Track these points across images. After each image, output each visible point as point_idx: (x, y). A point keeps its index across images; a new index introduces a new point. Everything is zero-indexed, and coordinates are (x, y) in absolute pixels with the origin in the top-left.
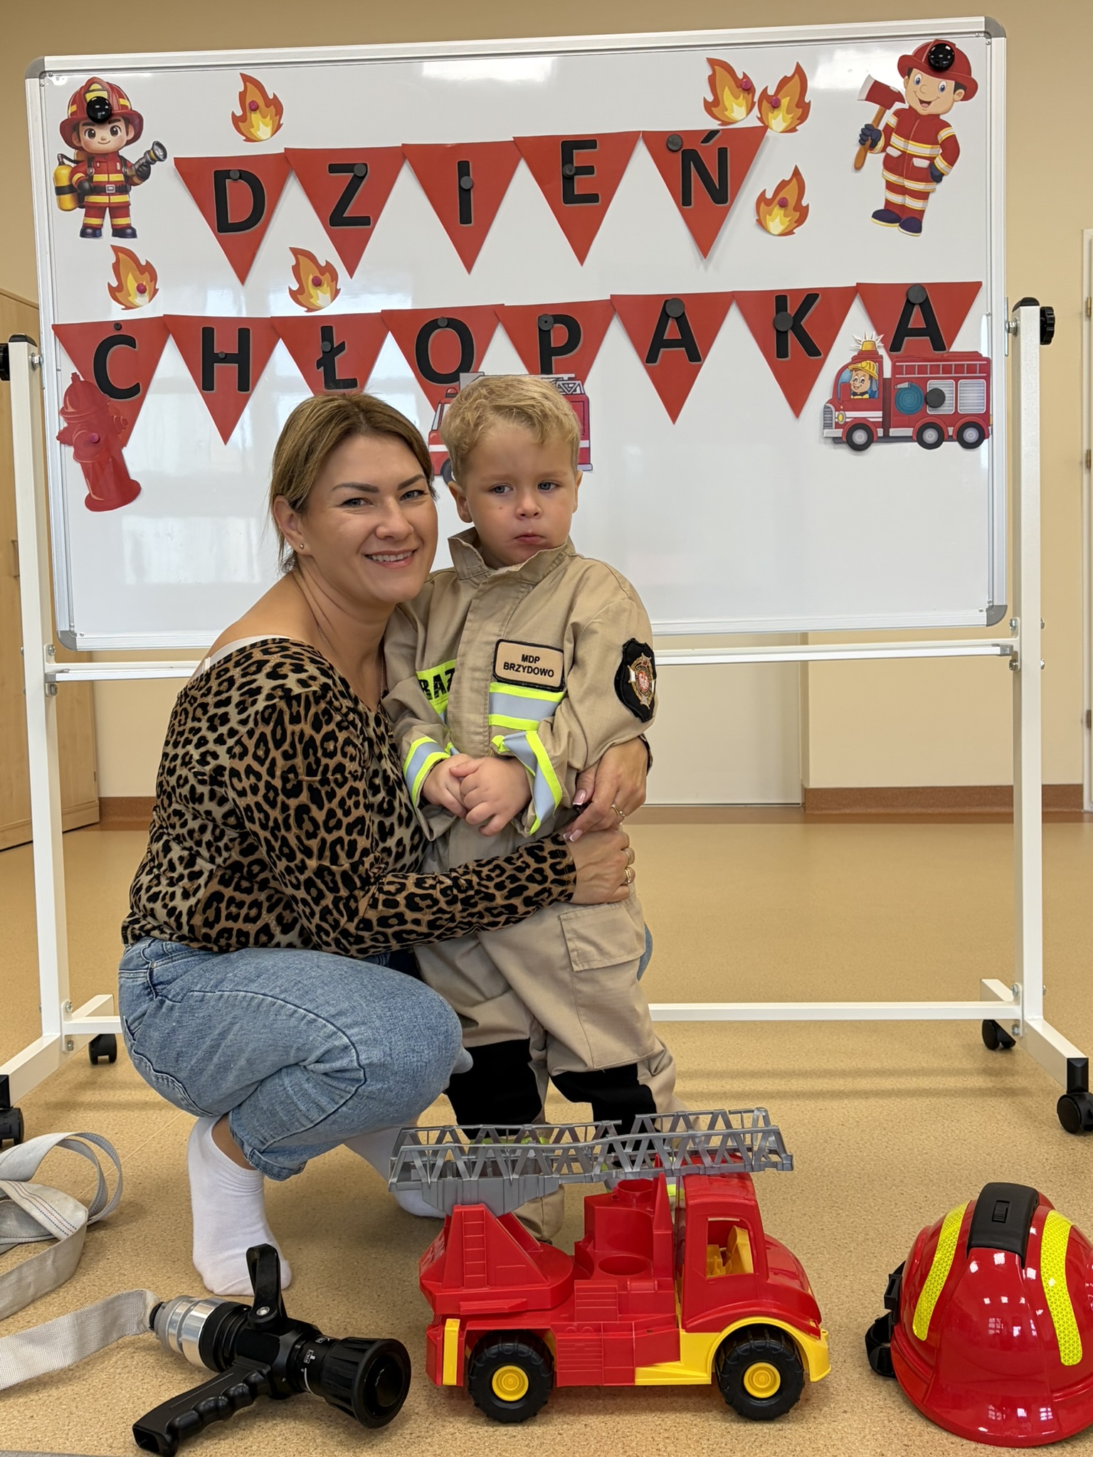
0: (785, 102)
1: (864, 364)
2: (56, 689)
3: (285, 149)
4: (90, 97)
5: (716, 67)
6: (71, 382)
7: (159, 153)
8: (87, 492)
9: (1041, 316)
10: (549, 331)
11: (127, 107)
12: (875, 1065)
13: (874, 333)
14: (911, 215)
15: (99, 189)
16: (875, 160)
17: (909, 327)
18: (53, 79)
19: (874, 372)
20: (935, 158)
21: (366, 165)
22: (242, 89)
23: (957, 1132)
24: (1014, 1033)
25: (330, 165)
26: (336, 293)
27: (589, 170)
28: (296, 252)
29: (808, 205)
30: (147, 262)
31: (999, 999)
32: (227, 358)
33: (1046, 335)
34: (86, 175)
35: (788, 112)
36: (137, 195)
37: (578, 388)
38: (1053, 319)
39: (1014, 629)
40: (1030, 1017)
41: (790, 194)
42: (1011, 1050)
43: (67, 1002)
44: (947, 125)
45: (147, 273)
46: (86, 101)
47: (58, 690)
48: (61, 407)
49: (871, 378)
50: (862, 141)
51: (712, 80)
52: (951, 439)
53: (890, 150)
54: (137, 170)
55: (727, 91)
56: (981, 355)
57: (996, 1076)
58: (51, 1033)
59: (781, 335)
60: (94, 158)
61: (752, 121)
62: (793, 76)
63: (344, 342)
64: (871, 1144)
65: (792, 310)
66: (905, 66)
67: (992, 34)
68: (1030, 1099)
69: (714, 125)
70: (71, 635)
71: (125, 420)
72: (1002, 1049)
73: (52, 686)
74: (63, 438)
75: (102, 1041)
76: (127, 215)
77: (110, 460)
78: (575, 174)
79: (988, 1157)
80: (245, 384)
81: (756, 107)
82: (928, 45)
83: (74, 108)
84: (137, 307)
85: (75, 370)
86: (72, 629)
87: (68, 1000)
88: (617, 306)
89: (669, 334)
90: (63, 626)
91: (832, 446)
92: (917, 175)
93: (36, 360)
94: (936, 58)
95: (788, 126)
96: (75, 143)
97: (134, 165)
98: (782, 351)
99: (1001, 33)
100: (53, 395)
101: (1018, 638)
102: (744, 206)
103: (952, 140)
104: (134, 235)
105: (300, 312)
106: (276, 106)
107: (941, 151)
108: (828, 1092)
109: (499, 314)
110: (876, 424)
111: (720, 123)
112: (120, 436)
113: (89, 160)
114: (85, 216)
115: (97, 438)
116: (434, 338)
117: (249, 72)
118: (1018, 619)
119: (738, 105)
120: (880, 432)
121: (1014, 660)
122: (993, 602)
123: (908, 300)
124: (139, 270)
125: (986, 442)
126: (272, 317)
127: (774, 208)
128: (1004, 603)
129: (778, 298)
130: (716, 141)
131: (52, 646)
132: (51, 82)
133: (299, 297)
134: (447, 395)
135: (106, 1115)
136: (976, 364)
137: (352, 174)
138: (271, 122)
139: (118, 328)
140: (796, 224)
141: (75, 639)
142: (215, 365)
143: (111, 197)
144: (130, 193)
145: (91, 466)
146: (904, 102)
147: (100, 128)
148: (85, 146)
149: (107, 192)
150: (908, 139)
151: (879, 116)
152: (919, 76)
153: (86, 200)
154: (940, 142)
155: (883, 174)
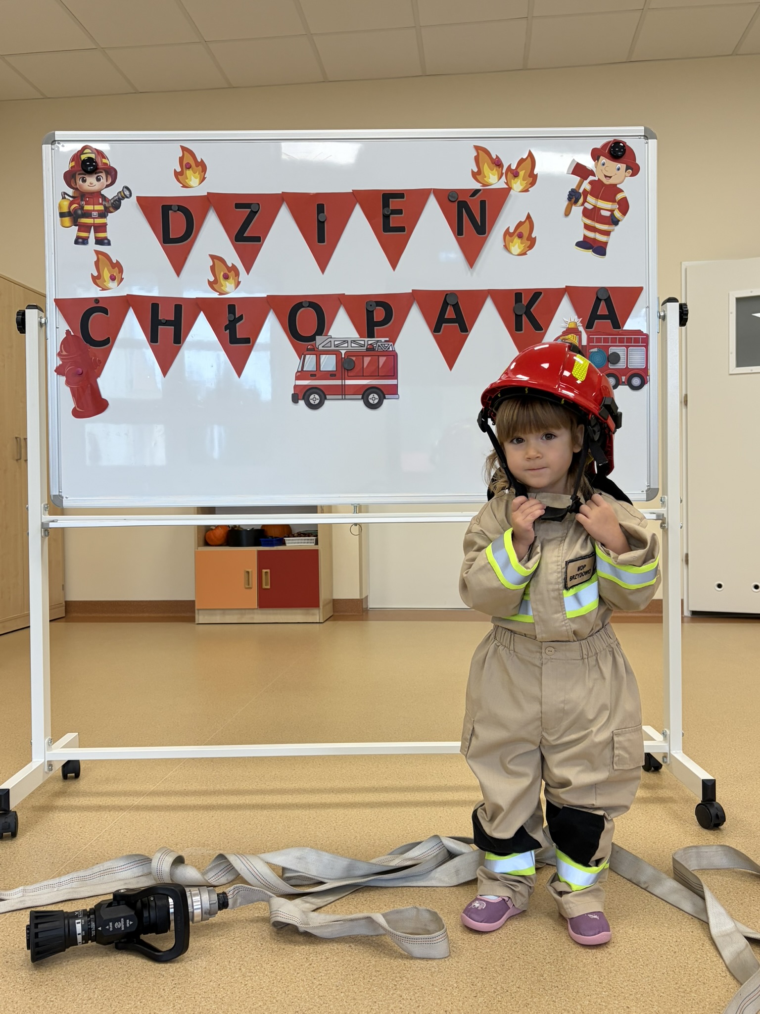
0: (522, 173)
1: (570, 336)
2: (49, 532)
3: (208, 193)
4: (83, 157)
5: (479, 151)
6: (65, 336)
7: (127, 193)
8: (74, 406)
9: (680, 309)
10: (373, 311)
11: (107, 164)
13: (576, 317)
14: (600, 245)
15: (88, 215)
16: (577, 210)
17: (598, 313)
18: (60, 146)
19: (576, 341)
20: (614, 210)
21: (258, 204)
22: (181, 155)
23: (632, 827)
24: (663, 761)
25: (236, 204)
26: (238, 284)
27: (400, 212)
28: (213, 257)
29: (536, 237)
30: (117, 260)
31: (653, 739)
32: (167, 323)
33: (683, 321)
34: (80, 205)
35: (524, 180)
37: (391, 347)
38: (687, 311)
39: (663, 503)
40: (674, 752)
41: (525, 230)
42: (659, 772)
43: (49, 739)
44: (621, 191)
45: (116, 268)
46: (81, 159)
47: (50, 533)
48: (58, 352)
50: (570, 199)
51: (477, 159)
52: (623, 384)
53: (586, 205)
54: (112, 204)
55: (486, 165)
56: (642, 332)
57: (652, 789)
58: (38, 759)
59: (518, 318)
60: (85, 195)
61: (502, 184)
62: (527, 158)
63: (242, 315)
65: (525, 301)
66: (596, 155)
67: (649, 138)
68: (676, 805)
69: (478, 186)
70: (59, 498)
71: (99, 361)
72: (653, 771)
73: (46, 530)
74: (59, 371)
75: (71, 764)
76: (105, 231)
77: (89, 385)
78: (391, 214)
79: (654, 844)
80: (179, 339)
81: (504, 177)
82: (611, 141)
83: (73, 164)
84: (110, 289)
85: (68, 328)
86: (60, 494)
87: (51, 738)
88: (416, 296)
89: (448, 316)
90: (54, 492)
92: (603, 220)
93: (43, 321)
94: (614, 150)
95: (524, 188)
96: (73, 185)
97: (110, 200)
98: (519, 327)
99: (654, 137)
100: (53, 343)
101: (666, 509)
102: (496, 237)
103: (625, 200)
104: (109, 244)
105: (215, 295)
106: (202, 167)
107: (618, 207)
109: (341, 300)
111: (481, 185)
112: (95, 370)
113: (81, 196)
114: (78, 231)
115: (81, 371)
116: (300, 314)
117: (186, 145)
118: (666, 497)
119: (492, 174)
121: (663, 522)
122: (650, 486)
123: (597, 297)
124: (112, 266)
125: (646, 387)
126: (197, 298)
127: (514, 238)
128: (657, 487)
129: (516, 293)
130: (479, 196)
131: (47, 504)
132: (58, 147)
133: (214, 285)
134: (308, 350)
135: (73, 814)
136: (639, 338)
137: (250, 210)
138: (199, 176)
139: (97, 302)
140: (528, 249)
141: (62, 500)
142: (159, 327)
143: (95, 220)
144: (107, 218)
145: (76, 389)
146: (595, 176)
147: (89, 177)
148: (80, 188)
149: (93, 216)
150: (598, 199)
151: (580, 184)
152: (604, 161)
153: (79, 221)
154: (617, 201)
155: (582, 219)
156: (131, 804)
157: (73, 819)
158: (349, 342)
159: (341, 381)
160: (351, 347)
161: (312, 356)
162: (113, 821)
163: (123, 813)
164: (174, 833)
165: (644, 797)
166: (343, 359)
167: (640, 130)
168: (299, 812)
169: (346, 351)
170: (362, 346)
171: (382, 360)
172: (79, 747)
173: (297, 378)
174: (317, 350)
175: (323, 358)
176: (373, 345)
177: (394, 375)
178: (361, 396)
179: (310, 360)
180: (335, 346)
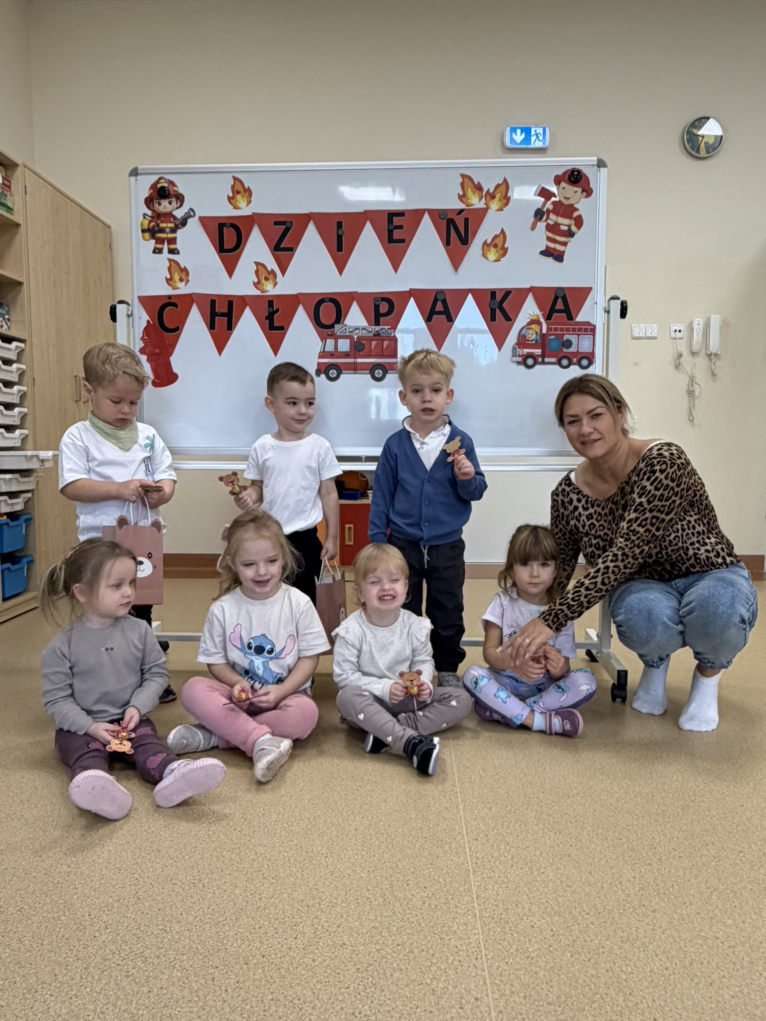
0: (498, 196)
1: (533, 326)
3: (253, 213)
4: (159, 186)
5: (465, 178)
6: (146, 324)
7: (192, 213)
9: (621, 306)
10: (379, 305)
11: (177, 191)
13: (539, 311)
14: (559, 253)
15: (162, 231)
17: (556, 308)
19: (538, 330)
20: (571, 225)
21: (292, 222)
22: (232, 183)
24: (597, 656)
25: (274, 221)
26: (275, 284)
27: (401, 227)
28: (257, 264)
30: (185, 266)
32: (223, 315)
33: (623, 313)
34: (156, 223)
35: (500, 201)
37: (392, 333)
38: (627, 306)
41: (499, 241)
44: (577, 210)
45: (184, 272)
46: (157, 188)
48: (141, 336)
49: (536, 333)
50: (535, 216)
51: (462, 184)
52: (574, 364)
53: (549, 221)
54: (181, 222)
55: (469, 189)
56: (591, 323)
59: (493, 311)
60: (160, 215)
61: (482, 205)
62: (502, 183)
63: (279, 308)
65: (499, 297)
66: (558, 180)
67: (601, 166)
69: (463, 206)
71: (171, 343)
74: (142, 351)
76: (175, 243)
77: (164, 362)
78: (394, 229)
80: (230, 327)
81: (484, 199)
82: (569, 170)
83: (151, 191)
84: (179, 288)
85: (148, 318)
88: (412, 293)
89: (437, 309)
91: (516, 365)
92: (562, 233)
93: (130, 313)
94: (572, 177)
95: (499, 208)
96: (151, 207)
97: (179, 219)
98: (493, 318)
99: (605, 166)
100: (138, 330)
102: (476, 246)
103: (580, 217)
104: (178, 253)
105: (258, 293)
106: (248, 192)
107: (574, 222)
109: (355, 296)
110: (539, 356)
111: (466, 205)
112: (169, 351)
113: (158, 216)
114: (156, 243)
115: (158, 352)
116: (323, 307)
117: (237, 175)
119: (474, 197)
120: (540, 359)
123: (556, 295)
124: (180, 271)
125: (592, 367)
126: (244, 295)
127: (491, 248)
129: (492, 292)
130: (464, 214)
132: (141, 179)
133: (257, 286)
134: (328, 335)
136: (588, 328)
137: (284, 227)
138: (246, 200)
139: (170, 298)
140: (502, 256)
142: (216, 317)
143: (168, 234)
144: (177, 233)
145: (155, 365)
146: (556, 198)
147: (163, 201)
148: (156, 209)
149: (166, 232)
150: (558, 216)
151: (544, 204)
152: (564, 185)
153: (155, 236)
154: (574, 218)
155: (545, 233)
158: (361, 329)
159: (354, 359)
160: (362, 333)
161: (331, 340)
166: (355, 342)
167: (594, 160)
169: (357, 336)
170: (370, 333)
171: (386, 343)
173: (320, 357)
174: (336, 335)
175: (340, 341)
176: (379, 332)
177: (394, 354)
178: (369, 371)
179: (330, 343)
180: (349, 332)
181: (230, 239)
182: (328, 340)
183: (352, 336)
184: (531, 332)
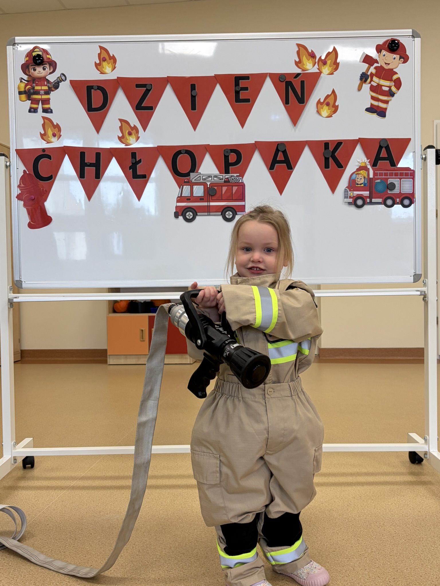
0: (329, 62)
1: (361, 172)
2: (13, 305)
3: (117, 77)
4: (34, 54)
5: (300, 47)
6: (23, 174)
7: (63, 78)
8: (29, 221)
9: (436, 153)
10: (228, 156)
11: (50, 58)
12: (364, 470)
13: (366, 159)
14: (382, 110)
15: (37, 93)
16: (366, 87)
17: (381, 156)
18: (18, 47)
19: (366, 175)
20: (391, 87)
21: (151, 85)
22: (99, 52)
23: (404, 501)
24: (425, 457)
25: (136, 84)
26: (138, 138)
27: (246, 89)
28: (121, 121)
30: (57, 124)
31: (417, 442)
32: (91, 165)
33: (438, 161)
34: (32, 86)
35: (330, 66)
36: (53, 95)
37: (241, 180)
39: (425, 284)
40: (432, 451)
41: (331, 100)
42: (421, 464)
43: (14, 442)
44: (396, 73)
45: (57, 128)
46: (32, 56)
47: (14, 306)
48: (18, 184)
49: (364, 177)
50: (361, 79)
51: (298, 53)
52: (398, 203)
53: (372, 83)
54: (54, 85)
55: (304, 57)
56: (410, 169)
57: (417, 476)
58: (7, 456)
59: (327, 159)
60: (35, 79)
61: (315, 70)
62: (332, 52)
63: (141, 159)
64: (368, 507)
65: (331, 148)
66: (379, 49)
67: (415, 36)
68: (433, 486)
69: (299, 71)
70: (20, 282)
71: (46, 190)
72: (418, 463)
73: (11, 303)
74: (19, 197)
75: (28, 459)
76: (49, 103)
77: (39, 207)
78: (240, 90)
79: (419, 513)
80: (98, 176)
81: (317, 64)
82: (388, 40)
83: (27, 59)
84: (53, 142)
85: (25, 169)
86: (20, 279)
87: (15, 441)
88: (258, 146)
89: (279, 158)
90: (17, 278)
91: (348, 206)
92: (384, 93)
93: (8, 164)
94: (392, 46)
95: (330, 72)
96: (27, 73)
97: (52, 83)
98: (327, 166)
99: (419, 36)
100: (15, 179)
101: (426, 288)
102: (311, 105)
103: (398, 79)
104: (51, 112)
105: (123, 146)
106: (113, 59)
107: (394, 84)
108: (346, 483)
109: (207, 148)
110: (367, 197)
111: (301, 70)
112: (43, 197)
113: (33, 80)
114: (31, 103)
115: (33, 198)
116: (180, 157)
117: (103, 45)
118: (426, 280)
119: (309, 63)
120: (368, 200)
121: (425, 297)
122: (416, 272)
123: (380, 146)
124: (53, 127)
125: (413, 205)
126: (110, 148)
127: (324, 105)
128: (421, 273)
129: (325, 143)
130: (300, 78)
131: (12, 286)
132: (17, 48)
133: (122, 139)
134: (185, 182)
135: (31, 492)
136: (408, 173)
137: (145, 88)
138: (111, 66)
139: (44, 151)
140: (333, 113)
141: (22, 284)
142: (85, 167)
143: (42, 96)
144: (50, 94)
145: (31, 210)
146: (378, 63)
147: (38, 67)
148: (32, 74)
149: (41, 94)
150: (380, 79)
151: (368, 69)
152: (385, 53)
153: (31, 97)
154: (393, 80)
155: (370, 93)
156: (69, 485)
157: (31, 495)
158: (213, 177)
159: (207, 203)
160: (214, 180)
161: (187, 186)
162: (57, 496)
163: (63, 491)
164: (97, 504)
165: (412, 481)
166: (209, 188)
167: (409, 32)
168: (181, 490)
169: (210, 183)
170: (221, 180)
171: (235, 189)
172: (34, 448)
173: (178, 201)
174: (191, 182)
175: (195, 187)
176: (228, 179)
177: (243, 199)
178: (221, 213)
179: (186, 189)
180: (203, 179)
181: (97, 98)
182: (185, 187)
183: (205, 183)
184: (360, 176)
